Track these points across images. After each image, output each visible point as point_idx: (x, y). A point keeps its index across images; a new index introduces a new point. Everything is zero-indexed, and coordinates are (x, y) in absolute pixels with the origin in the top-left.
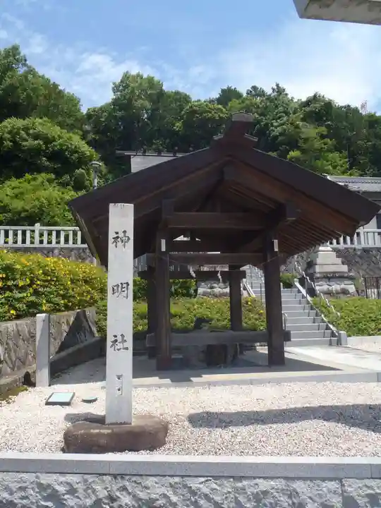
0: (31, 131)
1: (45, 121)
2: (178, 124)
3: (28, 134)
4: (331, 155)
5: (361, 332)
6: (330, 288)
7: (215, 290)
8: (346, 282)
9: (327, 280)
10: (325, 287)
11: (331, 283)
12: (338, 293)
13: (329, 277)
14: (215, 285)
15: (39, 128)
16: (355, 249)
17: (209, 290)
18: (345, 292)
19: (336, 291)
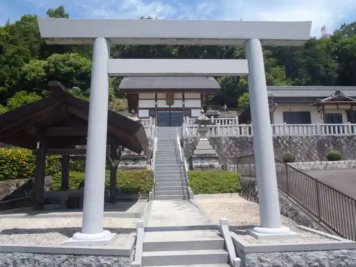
0: (66, 62)
1: (76, 55)
2: (175, 50)
3: (65, 64)
4: (275, 69)
5: (206, 192)
6: (202, 164)
7: (128, 165)
8: (213, 161)
9: (200, 159)
10: (199, 164)
11: (203, 161)
12: (207, 167)
13: (202, 157)
14: (129, 162)
15: (72, 60)
16: (247, 138)
17: (124, 166)
18: (211, 167)
19: (206, 166)
